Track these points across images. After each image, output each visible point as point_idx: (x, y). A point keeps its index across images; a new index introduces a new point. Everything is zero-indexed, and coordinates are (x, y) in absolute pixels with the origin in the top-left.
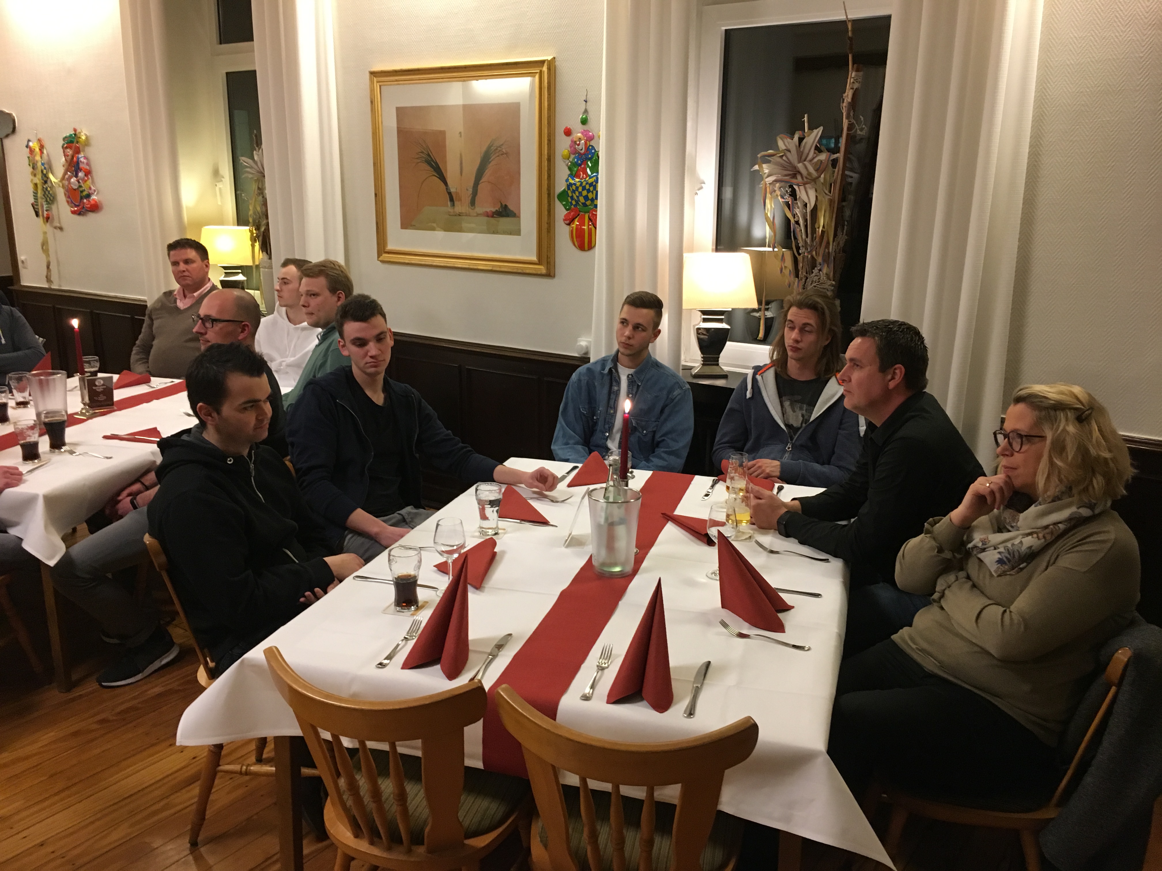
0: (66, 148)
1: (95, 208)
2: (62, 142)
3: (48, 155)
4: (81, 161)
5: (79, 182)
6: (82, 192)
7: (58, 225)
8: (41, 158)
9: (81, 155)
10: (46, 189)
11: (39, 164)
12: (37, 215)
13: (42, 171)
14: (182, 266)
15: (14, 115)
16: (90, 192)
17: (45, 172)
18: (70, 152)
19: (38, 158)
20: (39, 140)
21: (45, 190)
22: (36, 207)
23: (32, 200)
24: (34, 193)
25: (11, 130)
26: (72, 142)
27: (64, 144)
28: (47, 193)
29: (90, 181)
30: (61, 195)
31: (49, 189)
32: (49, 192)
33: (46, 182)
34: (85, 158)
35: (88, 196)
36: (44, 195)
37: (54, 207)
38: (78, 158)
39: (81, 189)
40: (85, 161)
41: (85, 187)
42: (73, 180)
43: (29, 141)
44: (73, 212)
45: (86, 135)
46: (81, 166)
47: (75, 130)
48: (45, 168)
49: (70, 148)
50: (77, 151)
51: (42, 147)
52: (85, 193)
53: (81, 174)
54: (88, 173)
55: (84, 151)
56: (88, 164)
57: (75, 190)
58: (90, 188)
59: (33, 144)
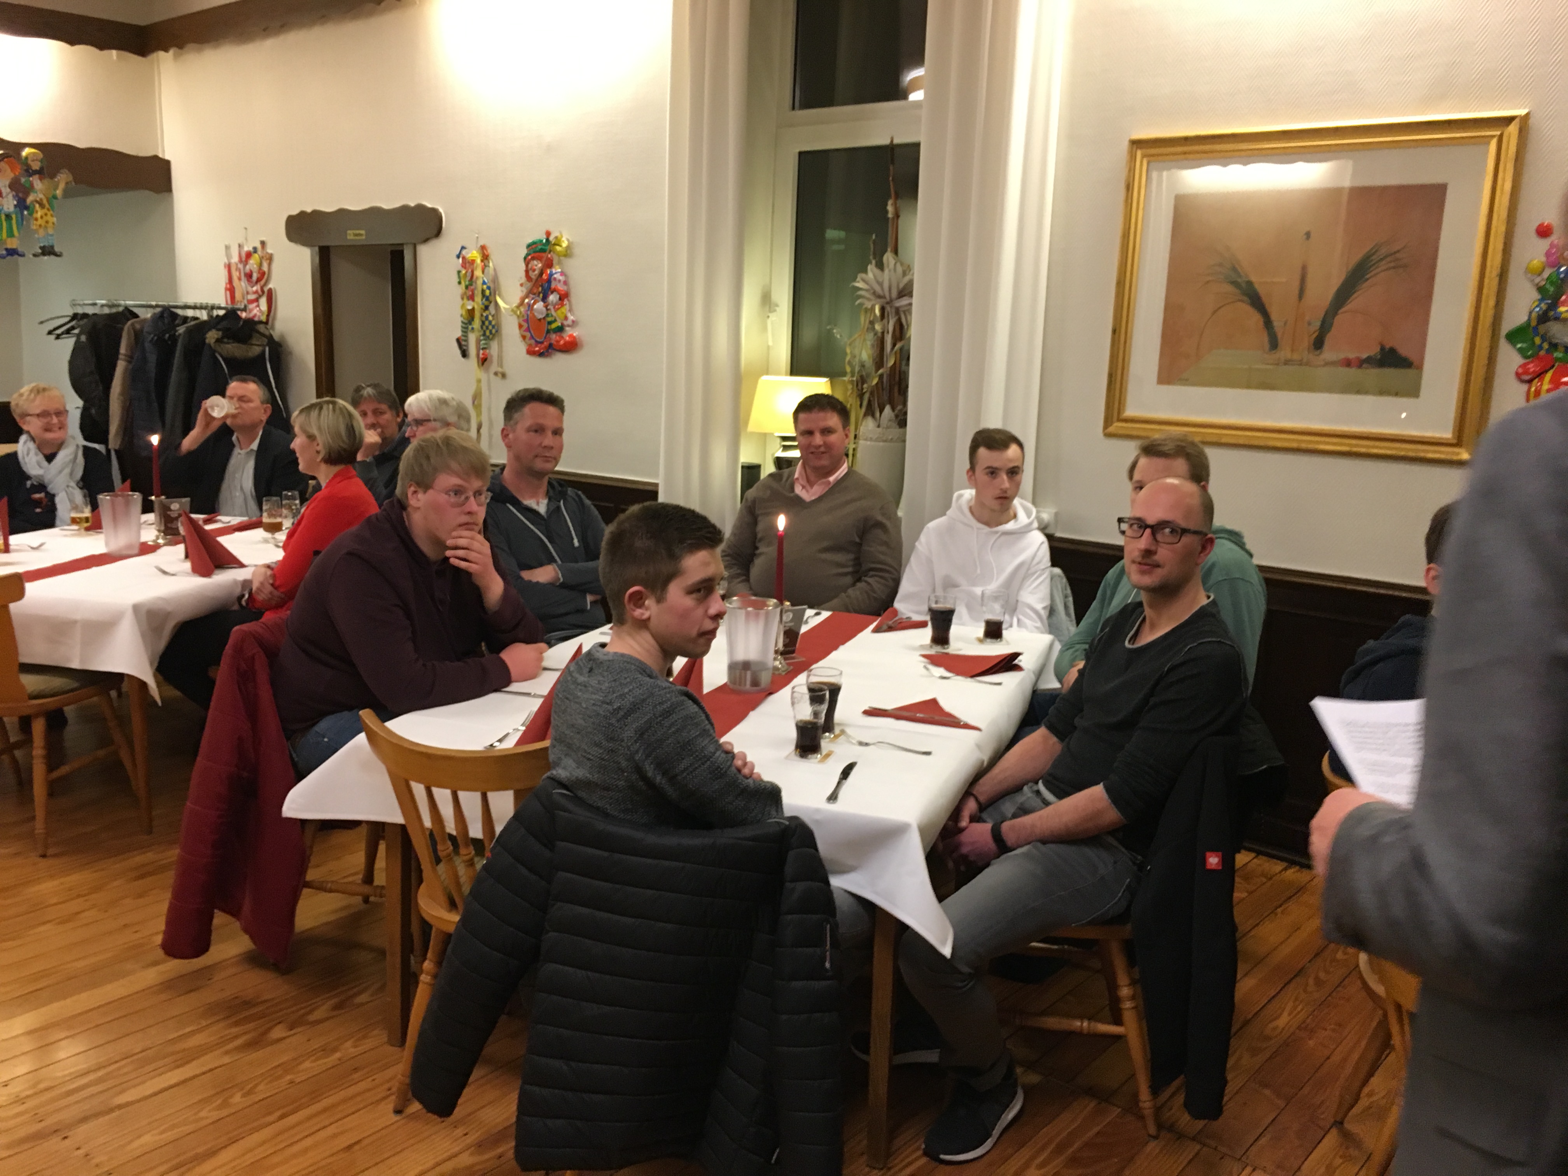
0: (533, 259)
1: (571, 347)
2: (524, 251)
3: (495, 270)
4: (555, 279)
5: (547, 310)
6: (550, 323)
7: (500, 370)
8: (483, 272)
9: (556, 270)
10: (487, 317)
11: (480, 282)
12: (464, 354)
13: (483, 291)
14: (817, 436)
15: (441, 210)
16: (565, 323)
17: (487, 292)
18: (538, 265)
19: (478, 273)
20: (483, 248)
21: (484, 319)
22: (463, 343)
23: (459, 334)
24: (462, 322)
25: (435, 232)
26: (543, 251)
27: (527, 255)
28: (487, 323)
29: (567, 307)
30: (511, 329)
31: (490, 318)
32: (490, 322)
33: (486, 308)
34: (562, 273)
35: (561, 329)
36: (482, 328)
37: (494, 345)
38: (551, 275)
39: (549, 319)
40: (562, 278)
41: (558, 315)
42: (539, 305)
43: (463, 248)
44: (530, 352)
45: (568, 240)
46: (553, 286)
47: (548, 234)
48: (489, 288)
49: (539, 259)
50: (549, 264)
51: (485, 258)
52: (554, 326)
53: (553, 298)
54: (564, 296)
55: (560, 263)
56: (565, 283)
57: (540, 320)
58: (566, 318)
59: (474, 254)
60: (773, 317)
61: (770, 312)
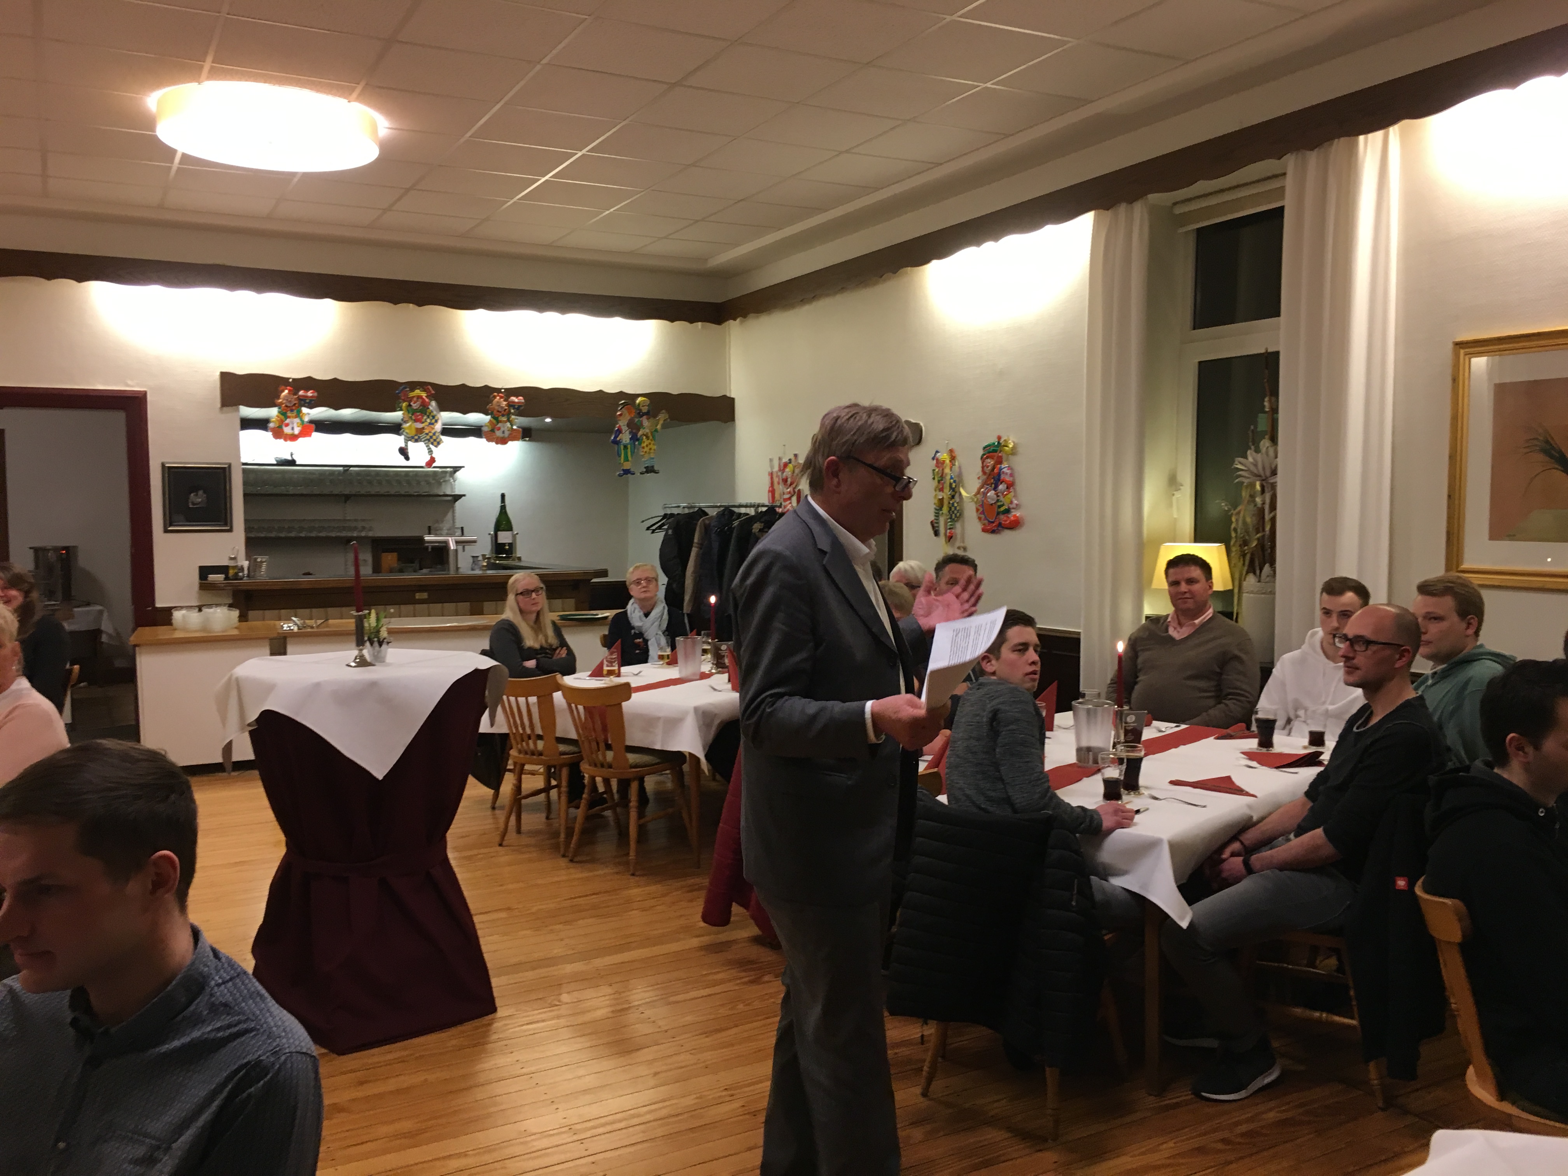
0: (987, 458)
1: (1015, 525)
2: (981, 452)
3: (960, 467)
4: (1003, 472)
5: (998, 496)
6: (1000, 507)
7: (962, 545)
8: (951, 470)
9: (1005, 465)
10: (953, 504)
11: (948, 477)
12: (936, 533)
13: (951, 484)
14: (1184, 587)
15: (922, 424)
16: (1011, 506)
17: (954, 486)
18: (990, 462)
19: (947, 470)
20: (951, 451)
21: (951, 505)
22: (936, 525)
23: (932, 518)
24: (936, 509)
25: (917, 441)
26: (995, 451)
27: (984, 455)
28: (953, 509)
29: (1012, 494)
30: (970, 512)
31: (956, 505)
32: (956, 508)
33: (953, 497)
34: (1009, 468)
35: (1008, 511)
36: (949, 512)
37: (958, 525)
38: (1001, 469)
39: (999, 504)
40: (1009, 472)
41: (1005, 500)
42: (991, 493)
43: (937, 452)
44: (984, 530)
45: (1014, 442)
46: (1002, 477)
47: (999, 438)
48: (955, 482)
49: (992, 457)
50: (1000, 461)
51: (953, 458)
52: (1002, 509)
53: (1001, 487)
54: (1010, 486)
55: (1007, 460)
56: (1011, 475)
57: (992, 504)
58: (1011, 502)
59: (944, 456)
60: (1178, 495)
61: (1176, 490)
